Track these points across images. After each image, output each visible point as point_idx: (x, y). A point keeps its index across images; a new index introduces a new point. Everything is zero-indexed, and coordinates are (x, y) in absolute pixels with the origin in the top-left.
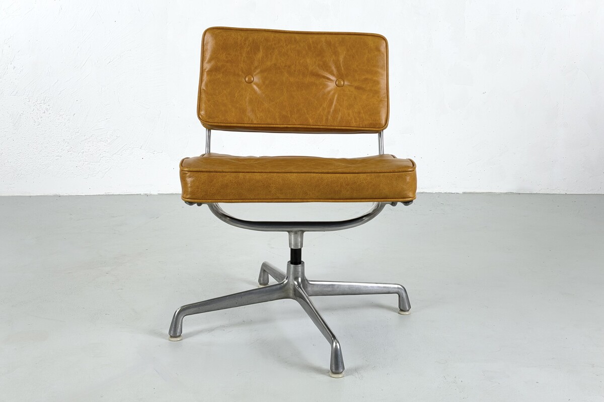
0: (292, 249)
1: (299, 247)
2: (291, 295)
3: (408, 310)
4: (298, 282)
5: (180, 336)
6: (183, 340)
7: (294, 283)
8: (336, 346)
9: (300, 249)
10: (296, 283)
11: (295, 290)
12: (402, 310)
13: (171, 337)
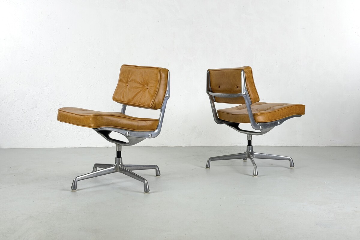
0: (117, 152)
1: (120, 151)
2: (118, 171)
3: (159, 176)
4: (120, 165)
5: (76, 190)
6: (77, 191)
7: (119, 166)
8: (146, 182)
9: (120, 152)
10: (120, 166)
11: (120, 168)
12: (157, 175)
13: (72, 190)
